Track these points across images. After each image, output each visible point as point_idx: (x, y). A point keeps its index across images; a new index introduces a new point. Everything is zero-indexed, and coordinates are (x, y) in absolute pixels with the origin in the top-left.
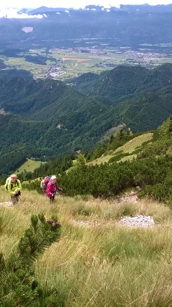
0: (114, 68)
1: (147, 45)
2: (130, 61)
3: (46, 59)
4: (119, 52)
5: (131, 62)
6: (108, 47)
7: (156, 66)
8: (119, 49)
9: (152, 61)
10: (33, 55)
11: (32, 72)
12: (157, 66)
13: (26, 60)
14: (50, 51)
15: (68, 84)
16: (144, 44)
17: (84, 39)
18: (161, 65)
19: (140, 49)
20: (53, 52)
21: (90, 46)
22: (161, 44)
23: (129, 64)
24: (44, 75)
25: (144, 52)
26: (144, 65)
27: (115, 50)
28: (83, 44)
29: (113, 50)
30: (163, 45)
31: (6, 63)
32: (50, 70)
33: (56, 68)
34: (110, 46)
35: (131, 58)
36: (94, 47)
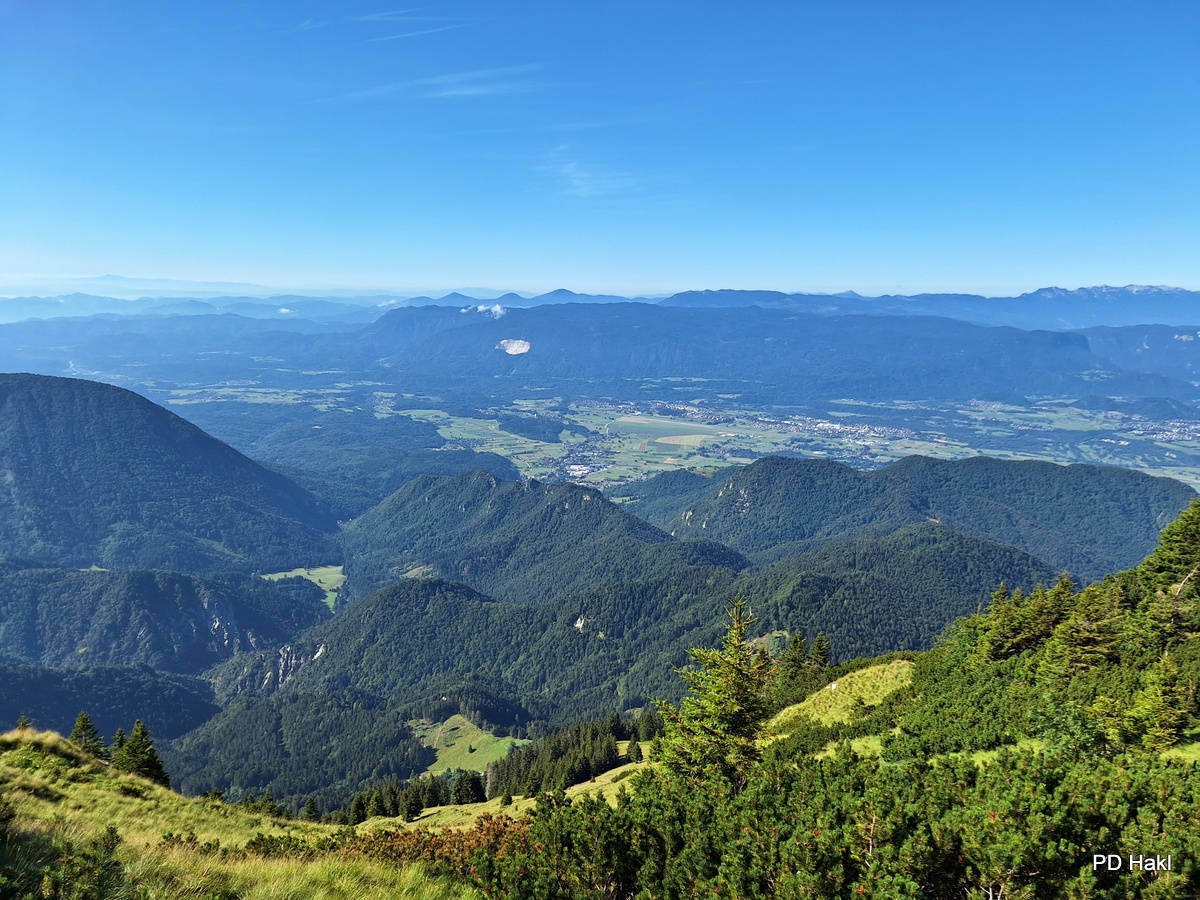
0: (754, 460)
1: (851, 402)
2: (801, 443)
3: (561, 428)
4: (766, 420)
5: (804, 448)
6: (736, 405)
7: (880, 463)
8: (769, 409)
9: (868, 448)
10: (524, 416)
11: (514, 461)
12: (886, 464)
13: (501, 428)
14: (572, 406)
15: (617, 501)
16: (845, 401)
17: (668, 379)
18: (895, 460)
19: (832, 413)
20: (582, 408)
21: (687, 398)
22: (895, 402)
23: (800, 453)
24: (550, 471)
25: (844, 422)
26: (844, 458)
27: (758, 413)
28: (666, 391)
29: (753, 413)
30: (902, 405)
31: (443, 432)
32: (568, 456)
33: (585, 454)
34: (743, 401)
35: (806, 436)
36: (696, 402)
